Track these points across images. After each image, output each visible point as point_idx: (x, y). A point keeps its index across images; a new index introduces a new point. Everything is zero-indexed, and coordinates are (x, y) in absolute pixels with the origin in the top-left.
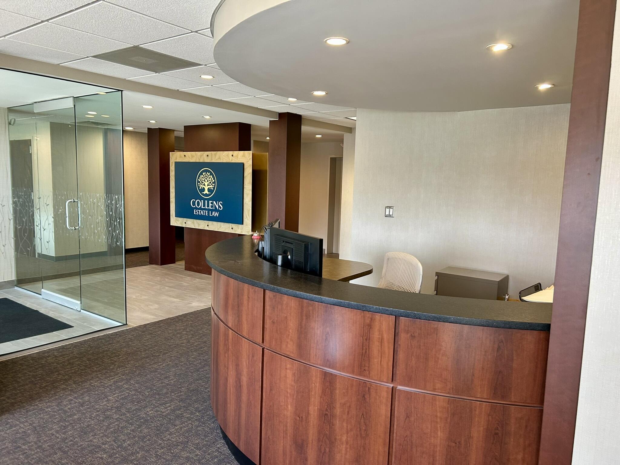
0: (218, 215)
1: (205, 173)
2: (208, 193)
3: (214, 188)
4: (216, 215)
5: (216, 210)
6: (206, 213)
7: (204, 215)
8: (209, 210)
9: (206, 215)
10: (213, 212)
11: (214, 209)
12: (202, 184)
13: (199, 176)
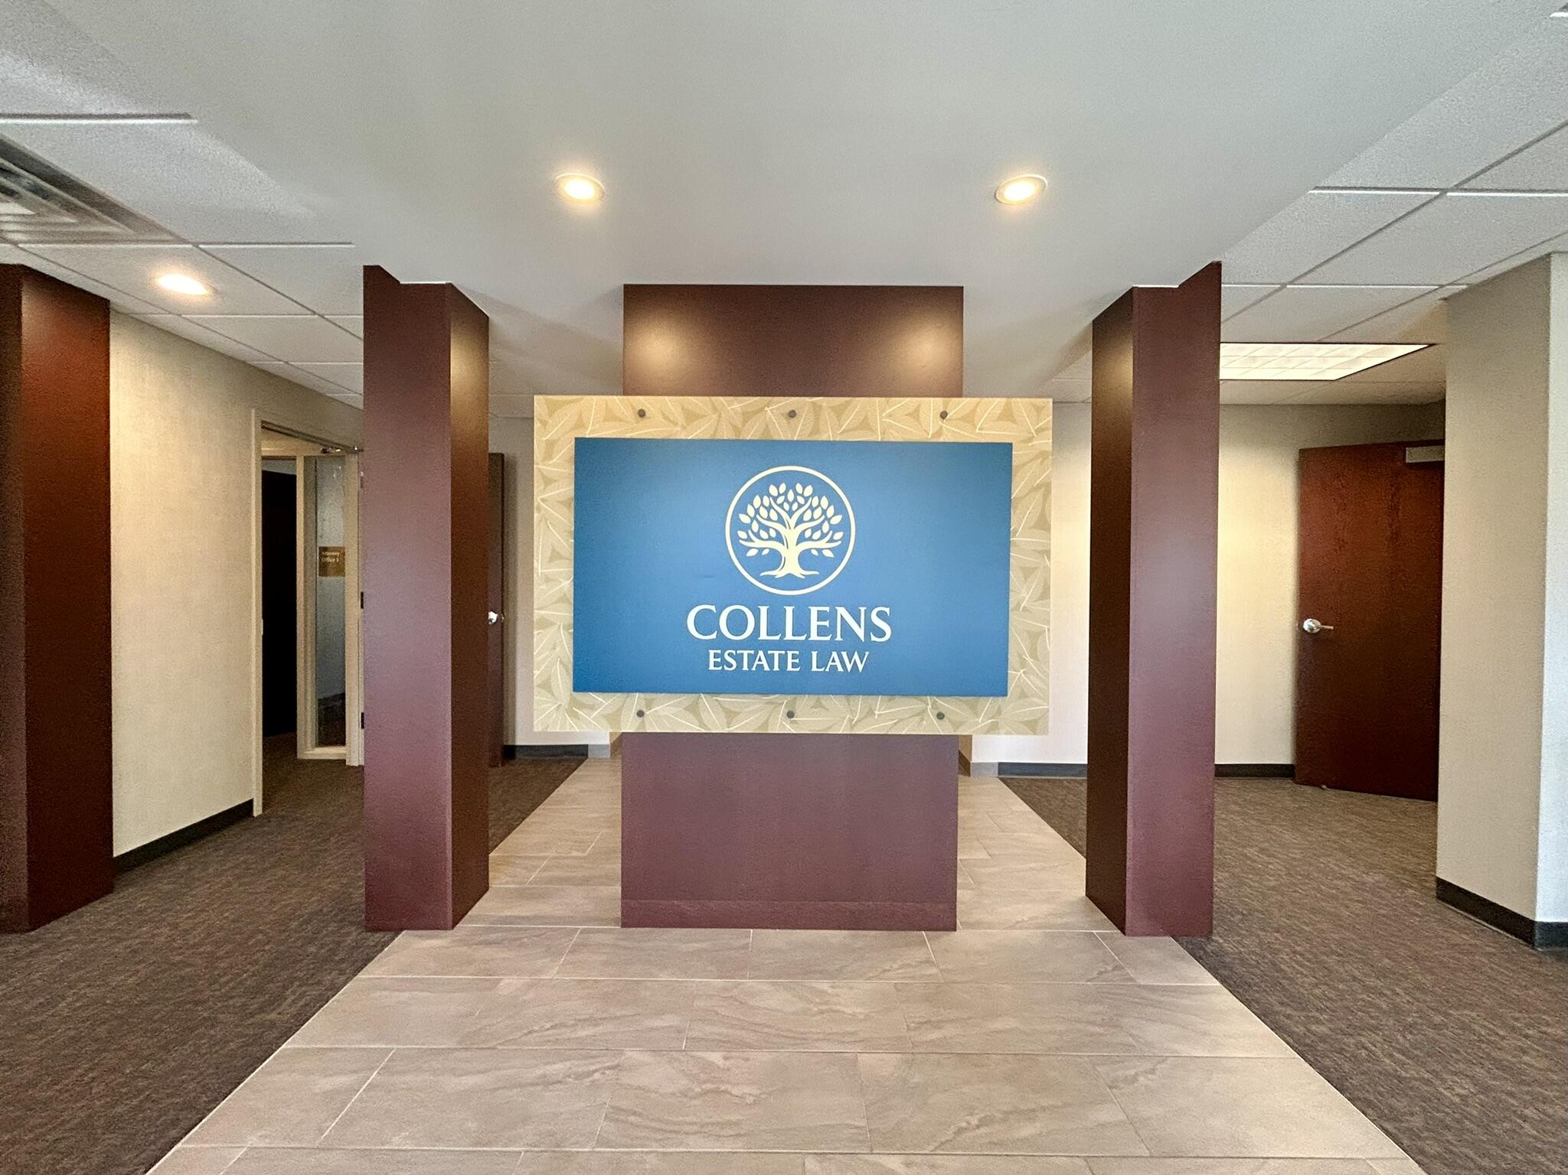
0: (861, 667)
1: (783, 488)
2: (798, 572)
3: (840, 552)
4: (849, 667)
5: (851, 643)
6: (790, 661)
7: (776, 668)
8: (805, 648)
9: (790, 668)
10: (834, 654)
11: (839, 638)
12: (764, 534)
13: (747, 499)
